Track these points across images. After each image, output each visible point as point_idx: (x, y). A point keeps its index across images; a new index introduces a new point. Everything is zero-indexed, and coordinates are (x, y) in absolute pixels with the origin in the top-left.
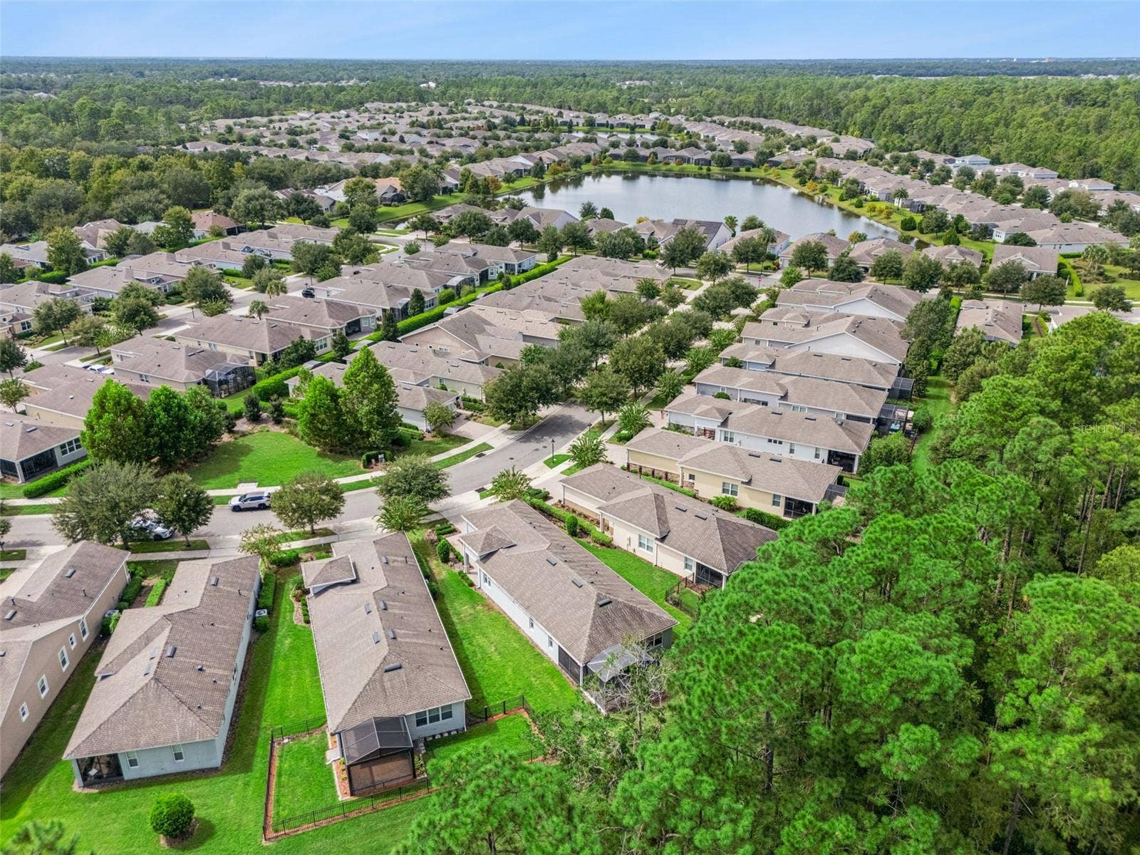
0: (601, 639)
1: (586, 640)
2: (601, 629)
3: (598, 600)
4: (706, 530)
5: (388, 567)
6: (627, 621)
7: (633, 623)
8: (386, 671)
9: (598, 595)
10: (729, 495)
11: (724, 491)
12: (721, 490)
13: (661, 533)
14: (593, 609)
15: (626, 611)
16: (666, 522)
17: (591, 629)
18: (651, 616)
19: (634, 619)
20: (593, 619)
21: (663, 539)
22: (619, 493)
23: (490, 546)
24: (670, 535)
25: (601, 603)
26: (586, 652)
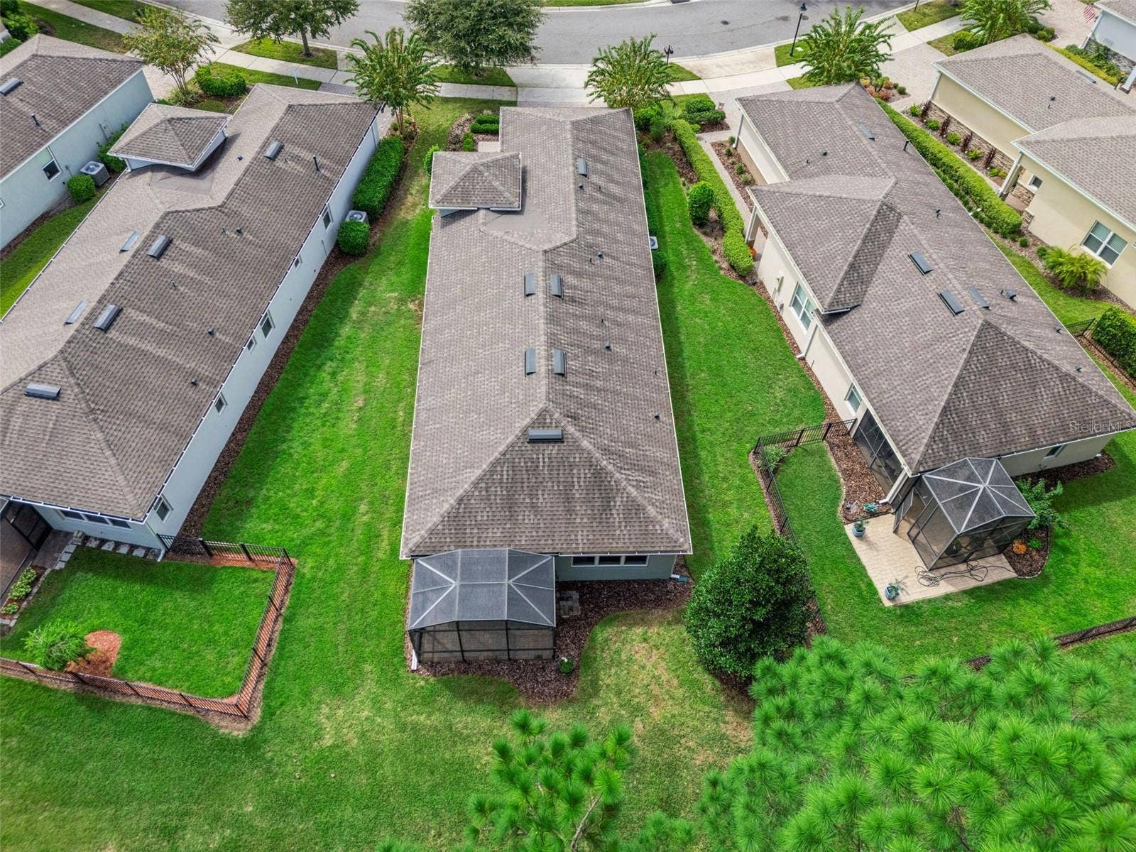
0: (482, 517)
1: (447, 503)
2: (499, 492)
3: (533, 425)
4: (938, 339)
5: (266, 169)
6: (568, 498)
7: (580, 509)
8: (29, 394)
9: (542, 414)
10: (1095, 256)
11: (1090, 241)
12: (1082, 236)
13: (835, 301)
14: (511, 439)
15: (582, 476)
16: (865, 281)
17: (475, 484)
18: (634, 510)
19: (587, 501)
20: (494, 465)
21: (830, 318)
22: (827, 170)
23: (466, 196)
24: (854, 315)
25: (535, 433)
26: (432, 532)
